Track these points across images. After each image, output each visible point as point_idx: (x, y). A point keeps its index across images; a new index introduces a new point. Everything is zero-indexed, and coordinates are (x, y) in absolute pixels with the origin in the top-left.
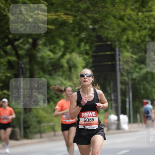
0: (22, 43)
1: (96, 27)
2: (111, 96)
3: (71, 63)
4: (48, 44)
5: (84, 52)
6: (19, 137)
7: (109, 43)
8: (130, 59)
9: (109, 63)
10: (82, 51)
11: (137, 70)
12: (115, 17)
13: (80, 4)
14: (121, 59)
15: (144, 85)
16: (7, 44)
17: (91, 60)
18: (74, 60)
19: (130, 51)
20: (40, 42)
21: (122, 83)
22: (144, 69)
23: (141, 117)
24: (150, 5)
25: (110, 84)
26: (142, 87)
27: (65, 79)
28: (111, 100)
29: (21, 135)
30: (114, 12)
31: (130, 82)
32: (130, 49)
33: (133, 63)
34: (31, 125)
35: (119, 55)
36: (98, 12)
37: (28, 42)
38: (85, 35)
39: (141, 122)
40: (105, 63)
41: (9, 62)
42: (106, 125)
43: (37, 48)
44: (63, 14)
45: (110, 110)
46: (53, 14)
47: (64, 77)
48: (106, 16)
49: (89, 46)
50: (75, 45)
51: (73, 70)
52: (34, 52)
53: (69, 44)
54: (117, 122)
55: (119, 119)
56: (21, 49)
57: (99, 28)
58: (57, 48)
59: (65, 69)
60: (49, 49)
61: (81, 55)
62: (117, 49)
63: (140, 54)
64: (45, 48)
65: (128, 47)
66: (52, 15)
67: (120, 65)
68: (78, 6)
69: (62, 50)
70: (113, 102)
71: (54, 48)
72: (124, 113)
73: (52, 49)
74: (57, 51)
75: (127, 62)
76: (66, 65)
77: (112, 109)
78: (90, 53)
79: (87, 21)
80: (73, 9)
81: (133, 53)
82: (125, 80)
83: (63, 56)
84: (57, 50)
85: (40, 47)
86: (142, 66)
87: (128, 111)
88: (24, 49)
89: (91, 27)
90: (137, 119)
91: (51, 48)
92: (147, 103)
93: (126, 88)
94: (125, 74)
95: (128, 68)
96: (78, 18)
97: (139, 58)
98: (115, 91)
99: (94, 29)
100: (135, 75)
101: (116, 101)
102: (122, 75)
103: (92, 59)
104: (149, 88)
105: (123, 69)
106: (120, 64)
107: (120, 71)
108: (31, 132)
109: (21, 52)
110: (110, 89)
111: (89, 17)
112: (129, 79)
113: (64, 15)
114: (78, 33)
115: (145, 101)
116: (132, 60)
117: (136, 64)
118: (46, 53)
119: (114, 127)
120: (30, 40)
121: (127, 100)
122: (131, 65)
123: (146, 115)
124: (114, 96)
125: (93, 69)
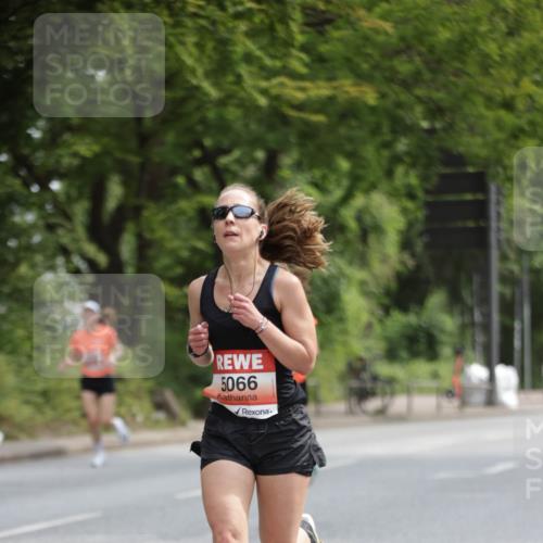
0: (238, 161)
1: (438, 125)
2: (472, 315)
3: (368, 220)
5: (403, 191)
7: (471, 170)
9: (471, 224)
10: (396, 190)
12: (489, 101)
14: (504, 214)
16: (198, 163)
17: (421, 215)
18: (374, 212)
20: (287, 160)
21: (507, 279)
25: (470, 280)
27: (351, 263)
28: (473, 324)
30: (487, 85)
31: (526, 279)
35: (498, 203)
38: (406, 144)
40: (460, 224)
42: (457, 391)
45: (469, 353)
46: (321, 83)
48: (465, 96)
49: (418, 176)
50: (380, 173)
51: (372, 239)
54: (487, 386)
55: (492, 378)
57: (445, 130)
58: (333, 178)
59: (350, 236)
60: (310, 179)
61: (394, 200)
62: (493, 188)
64: (299, 177)
66: (319, 88)
67: (499, 229)
69: (345, 182)
70: (478, 330)
71: (324, 177)
73: (319, 180)
74: (331, 187)
76: (353, 225)
77: (474, 348)
78: (420, 194)
79: (411, 109)
82: (512, 272)
83: (347, 198)
84: (330, 182)
85: (285, 173)
87: (517, 355)
89: (425, 124)
91: (314, 177)
93: (513, 295)
94: (512, 255)
98: (485, 300)
99: (431, 131)
100: (540, 260)
101: (486, 328)
102: (504, 258)
103: (426, 212)
105: (509, 241)
107: (499, 247)
110: (472, 295)
111: (419, 100)
112: (522, 269)
114: (388, 137)
119: (479, 398)
120: (260, 155)
121: (517, 325)
124: (482, 314)
125: (425, 239)
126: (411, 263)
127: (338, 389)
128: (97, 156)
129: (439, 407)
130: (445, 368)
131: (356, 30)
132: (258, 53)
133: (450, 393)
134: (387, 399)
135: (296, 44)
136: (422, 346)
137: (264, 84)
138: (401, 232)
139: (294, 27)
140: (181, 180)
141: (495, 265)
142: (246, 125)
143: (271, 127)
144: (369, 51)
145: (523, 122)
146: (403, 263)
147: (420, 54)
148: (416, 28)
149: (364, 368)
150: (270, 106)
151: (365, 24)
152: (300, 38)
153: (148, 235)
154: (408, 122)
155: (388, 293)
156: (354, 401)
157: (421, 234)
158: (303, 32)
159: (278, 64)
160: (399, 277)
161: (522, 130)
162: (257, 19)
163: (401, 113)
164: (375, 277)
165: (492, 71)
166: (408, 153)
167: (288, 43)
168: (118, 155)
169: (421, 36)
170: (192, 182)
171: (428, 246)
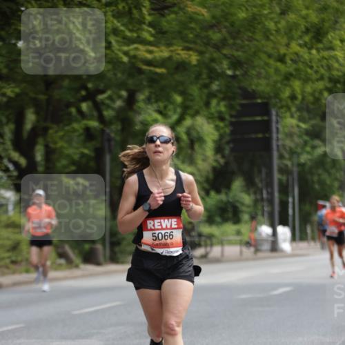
0: (110, 98)
1: (238, 73)
2: (262, 194)
3: (194, 134)
4: (153, 100)
5: (216, 115)
6: (101, 258)
7: (259, 101)
8: (296, 130)
9: (260, 136)
10: (212, 114)
11: (308, 149)
12: (270, 56)
13: (210, 33)
14: (281, 129)
15: (319, 175)
16: (84, 99)
17: (228, 130)
18: (199, 129)
19: (296, 116)
20: (141, 97)
21: (283, 170)
22: (320, 147)
23: (313, 231)
24: (330, 37)
25: (260, 172)
26: (315, 178)
27: (183, 162)
28: (262, 199)
29: (105, 256)
30: (269, 47)
31: (295, 169)
32: (296, 112)
33: (300, 136)
34: (124, 239)
35: (277, 122)
36: (242, 47)
37: (120, 97)
38: (218, 85)
39: (313, 239)
40: (253, 136)
41: (87, 130)
42: (253, 242)
43: (135, 107)
44: (180, 48)
45: (260, 218)
46: (163, 48)
47: (181, 157)
48: (255, 54)
49: (225, 106)
50: (201, 104)
51: (196, 146)
52: (131, 114)
53: (192, 100)
54: (271, 239)
55: (275, 234)
56: (108, 107)
57: (242, 75)
58: (171, 107)
59: (183, 144)
60: (156, 108)
61: (210, 121)
62: (274, 112)
63: (313, 122)
64: (149, 107)
65: (294, 109)
66: (162, 51)
67: (278, 139)
68: (207, 37)
69: (179, 110)
70: (265, 204)
71: (165, 107)
72: (284, 222)
73: (162, 109)
74: (170, 113)
75: (290, 135)
76: (184, 137)
77: (263, 215)
78: (227, 117)
79: (221, 63)
80: (199, 41)
81: (301, 119)
82: (287, 166)
84: (169, 110)
85: (141, 105)
86: (317, 142)
87: (290, 219)
88: (113, 109)
89: (229, 72)
90: (306, 234)
91: (159, 107)
92: (324, 207)
93: (288, 180)
94: (287, 156)
95: (292, 145)
96: (207, 55)
97: (311, 128)
98: (269, 184)
99: (234, 77)
100: (304, 158)
101: (271, 202)
102: (281, 157)
103: (231, 128)
104: (328, 182)
105: (284, 146)
106: (278, 137)
107: (278, 150)
108: (123, 252)
109: (108, 113)
110: (261, 181)
111: (225, 56)
112: (293, 165)
113: (183, 50)
114: (207, 81)
115: (321, 202)
116: (300, 131)
117: (306, 138)
118: (150, 115)
119: (267, 246)
120: (124, 93)
121: (290, 200)
122: (296, 139)
123: (321, 228)
124: (268, 193)
125: (231, 145)
126: (222, 161)
128: (18, 95)
129: (241, 253)
130: (245, 228)
131: (184, 13)
132: (122, 28)
133: (248, 244)
134: (208, 249)
135: (147, 22)
136: (230, 215)
137: (125, 48)
138: (215, 142)
139: (145, 11)
140: (73, 110)
141: (276, 162)
142: (115, 74)
143: (131, 75)
144: (193, 25)
145: (291, 70)
146: (216, 161)
147: (225, 27)
148: (223, 11)
149: (193, 229)
150: (130, 62)
151: (189, 9)
152: (148, 18)
153: (52, 145)
154: (219, 71)
155: (207, 180)
157: (228, 143)
158: (150, 15)
159: (135, 35)
160: (214, 169)
161: (291, 75)
162: (120, 7)
163: (213, 65)
164: (199, 170)
165: (272, 37)
166: (219, 91)
167: (141, 22)
168: (32, 95)
169: (226, 16)
170: (80, 112)
171: (232, 150)
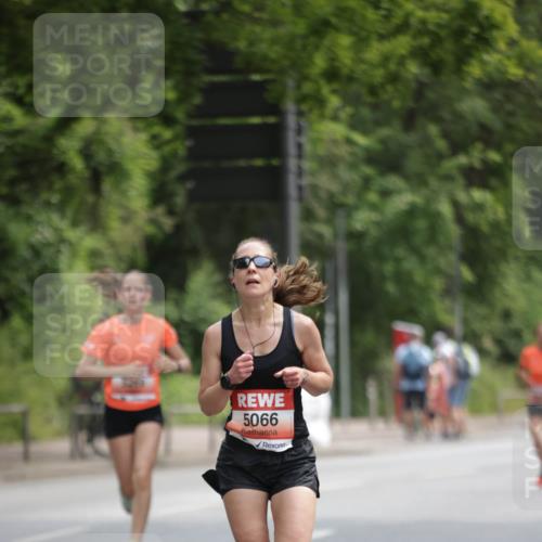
1: (205, 7)
3: (101, 156)
7: (257, 77)
8: (343, 151)
9: (259, 162)
11: (372, 197)
14: (308, 147)
15: (397, 260)
17: (181, 148)
18: (113, 146)
19: (342, 116)
22: (400, 192)
27: (75, 224)
31: (342, 248)
32: (344, 106)
35: (299, 131)
39: (383, 413)
40: (242, 163)
51: (107, 186)
57: (217, 13)
62: (290, 106)
67: (300, 173)
75: (329, 162)
76: (78, 163)
78: (180, 114)
82: (320, 236)
94: (321, 212)
95: (334, 187)
100: (362, 219)
102: (308, 215)
103: (189, 143)
104: (419, 277)
105: (314, 188)
106: (300, 168)
107: (301, 199)
112: (336, 236)
115: (401, 327)
121: (329, 319)
125: (190, 185)
127: (59, 420)
138: (151, 175)
146: (153, 221)
149: (98, 387)
156: (83, 436)
164: (112, 244)
171: (192, 197)
